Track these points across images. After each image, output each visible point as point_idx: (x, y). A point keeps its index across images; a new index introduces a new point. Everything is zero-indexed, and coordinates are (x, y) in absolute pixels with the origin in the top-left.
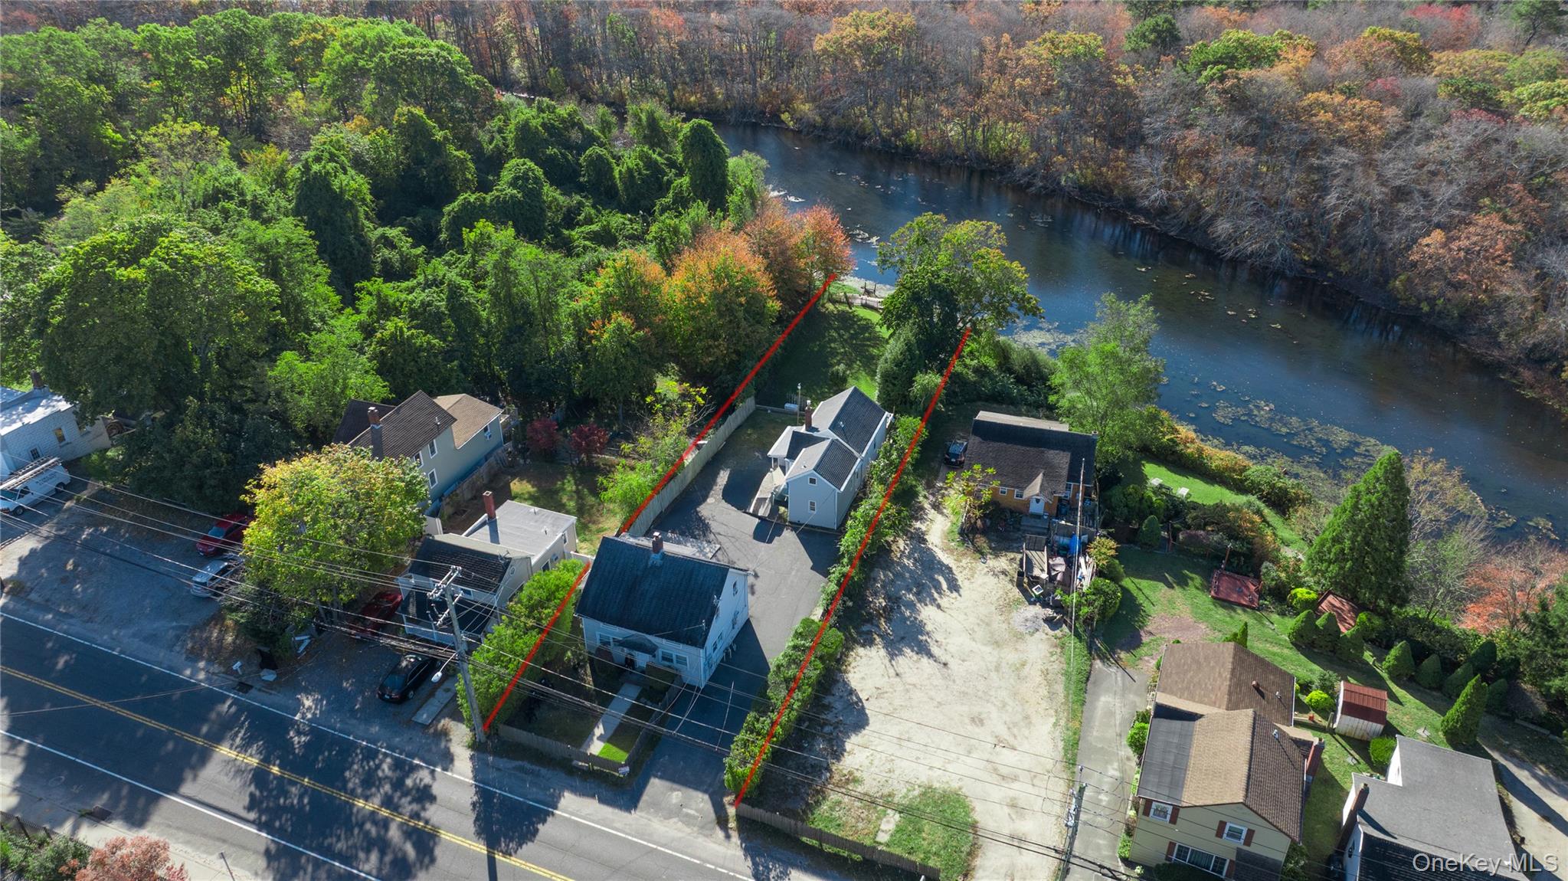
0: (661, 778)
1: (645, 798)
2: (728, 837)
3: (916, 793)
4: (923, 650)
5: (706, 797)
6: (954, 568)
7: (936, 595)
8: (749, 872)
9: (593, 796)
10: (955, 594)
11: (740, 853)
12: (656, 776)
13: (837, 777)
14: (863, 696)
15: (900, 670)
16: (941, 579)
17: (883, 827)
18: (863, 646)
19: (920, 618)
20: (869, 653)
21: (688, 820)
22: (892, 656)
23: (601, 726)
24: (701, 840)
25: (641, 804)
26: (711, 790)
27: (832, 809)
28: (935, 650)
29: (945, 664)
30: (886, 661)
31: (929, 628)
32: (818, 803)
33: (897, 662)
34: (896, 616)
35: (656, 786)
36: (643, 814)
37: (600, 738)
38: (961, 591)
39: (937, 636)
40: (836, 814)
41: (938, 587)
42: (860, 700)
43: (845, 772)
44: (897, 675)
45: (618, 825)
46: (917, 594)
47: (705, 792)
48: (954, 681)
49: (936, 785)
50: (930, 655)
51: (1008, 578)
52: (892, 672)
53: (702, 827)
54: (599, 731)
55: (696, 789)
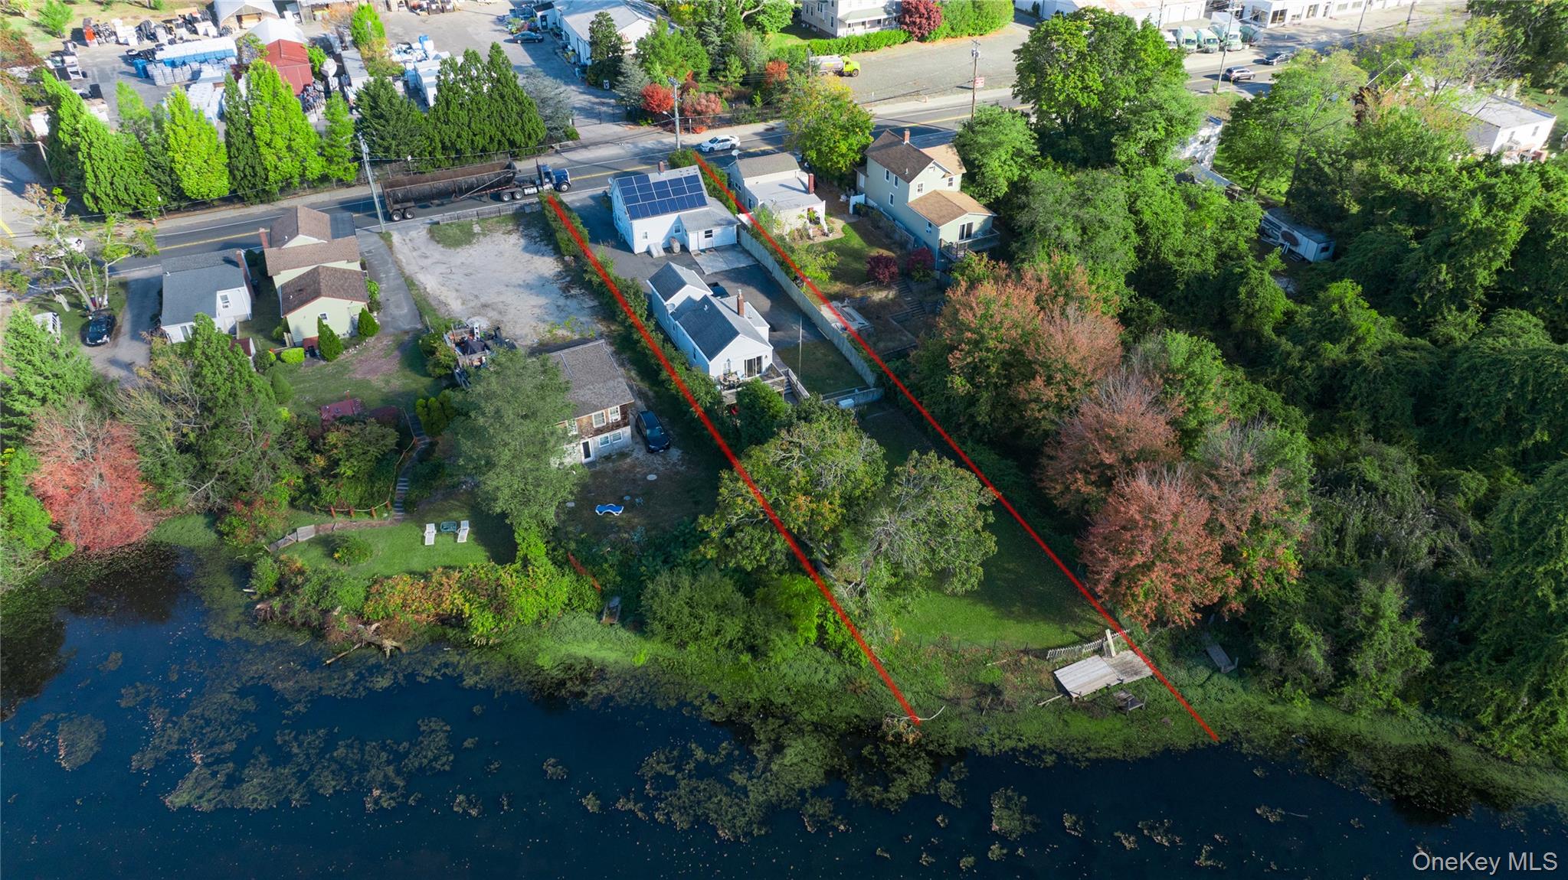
1: (590, 200)
3: (475, 240)
4: (526, 286)
7: (546, 310)
13: (516, 231)
15: (530, 274)
18: (559, 271)
19: (543, 297)
20: (554, 272)
22: (539, 276)
28: (520, 289)
29: (507, 286)
30: (540, 273)
31: (533, 296)
33: (535, 276)
34: (558, 291)
39: (524, 295)
41: (549, 314)
42: (536, 255)
43: (514, 234)
49: (468, 246)
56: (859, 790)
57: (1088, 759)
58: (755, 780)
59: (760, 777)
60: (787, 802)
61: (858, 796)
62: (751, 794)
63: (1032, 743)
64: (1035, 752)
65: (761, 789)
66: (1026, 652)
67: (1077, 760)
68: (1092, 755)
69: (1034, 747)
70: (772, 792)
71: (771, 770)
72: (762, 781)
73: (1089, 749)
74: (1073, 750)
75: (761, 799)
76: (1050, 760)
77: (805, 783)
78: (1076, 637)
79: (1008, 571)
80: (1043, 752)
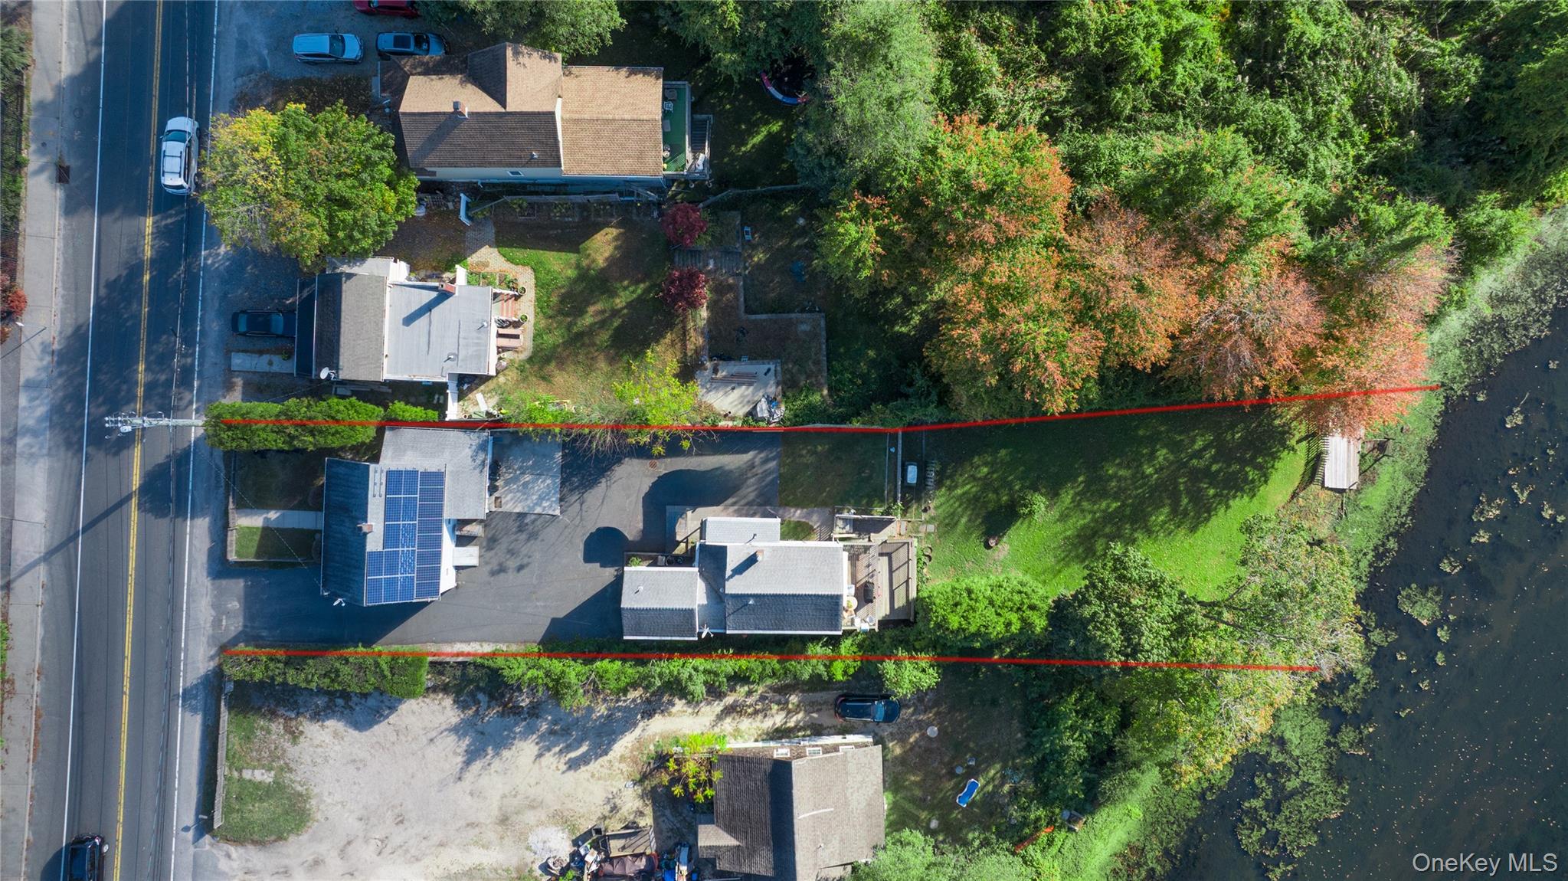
0: (246, 586)
1: (224, 582)
2: (212, 658)
3: (299, 788)
4: (473, 755)
5: (240, 629)
6: (608, 757)
7: (557, 749)
8: (188, 684)
9: (212, 541)
10: (565, 768)
11: (202, 672)
12: (246, 582)
13: (294, 723)
14: (393, 719)
15: (438, 741)
16: (584, 748)
17: (256, 772)
18: (454, 701)
19: (516, 742)
20: (448, 709)
21: (217, 623)
22: (455, 730)
23: (278, 514)
24: (204, 639)
25: (218, 582)
26: (248, 630)
27: (262, 728)
28: (477, 766)
29: (460, 779)
30: (444, 727)
31: (506, 753)
32: (264, 716)
33: (447, 736)
34: (510, 720)
35: (238, 585)
36: (210, 587)
37: (267, 520)
38: (572, 772)
39: (497, 764)
40: (258, 733)
41: (569, 748)
42: (387, 717)
43: (301, 728)
44: (432, 740)
45: (194, 573)
46: (552, 732)
47: (245, 626)
48: (440, 791)
49: (313, 802)
50: (468, 763)
51: (607, 814)
52: (434, 734)
53: (213, 636)
54: (273, 515)
55: (245, 618)
56: (1347, 701)
57: (1406, 516)
58: (1301, 772)
59: (1300, 768)
60: (1331, 758)
61: (1351, 704)
62: (1311, 781)
63: (1372, 547)
64: (1381, 550)
65: (1311, 772)
66: (1294, 495)
67: (1403, 524)
68: (1405, 510)
69: (1376, 548)
70: (1318, 765)
71: (1298, 757)
72: (1304, 768)
73: (1398, 508)
74: (1393, 521)
75: (1319, 776)
76: (1392, 544)
77: (1322, 738)
78: (1304, 443)
79: (1205, 448)
80: (1384, 545)
